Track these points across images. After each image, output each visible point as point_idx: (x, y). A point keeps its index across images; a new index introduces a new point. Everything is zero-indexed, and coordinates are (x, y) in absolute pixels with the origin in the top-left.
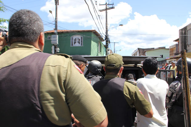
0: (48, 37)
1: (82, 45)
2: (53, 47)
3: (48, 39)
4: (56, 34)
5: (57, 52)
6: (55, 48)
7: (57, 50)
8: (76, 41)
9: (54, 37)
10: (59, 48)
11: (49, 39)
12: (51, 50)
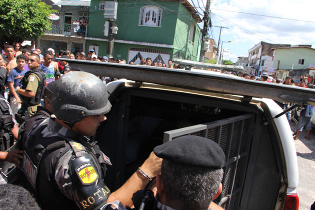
0: (100, 5)
1: (159, 25)
2: (107, 24)
3: (100, 8)
4: (113, 1)
5: (113, 33)
6: (111, 25)
7: (113, 30)
8: (149, 16)
9: (110, 6)
10: (117, 26)
11: (102, 9)
12: (104, 28)
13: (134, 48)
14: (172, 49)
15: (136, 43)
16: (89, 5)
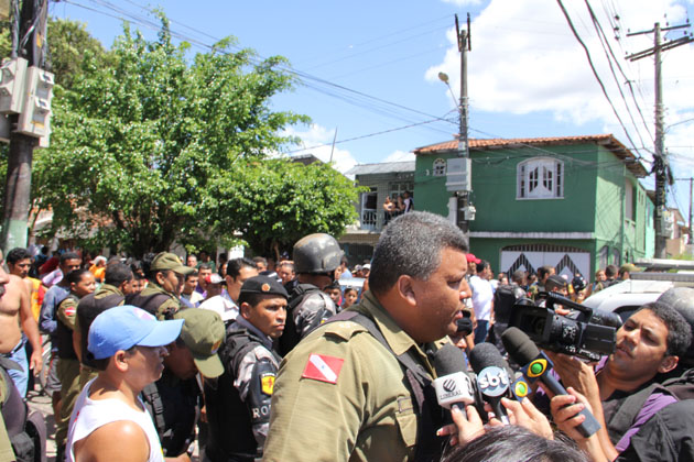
0: (435, 166)
1: (558, 194)
2: (452, 204)
3: (434, 174)
4: (462, 156)
5: (466, 218)
6: (460, 204)
7: (466, 214)
8: (536, 177)
9: (457, 168)
10: (474, 205)
13: (511, 245)
14: (593, 241)
15: (514, 236)
16: (412, 168)
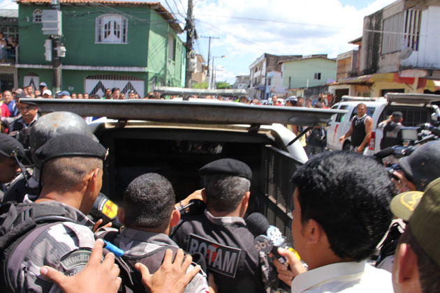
0: (34, 15)
1: (124, 41)
2: (48, 44)
3: (34, 21)
4: (54, 9)
5: (59, 55)
6: (54, 45)
7: (59, 52)
8: (109, 28)
9: (51, 17)
10: (64, 46)
11: (38, 22)
12: (44, 50)
13: (92, 75)
14: (146, 74)
15: (94, 69)
16: (16, 15)
